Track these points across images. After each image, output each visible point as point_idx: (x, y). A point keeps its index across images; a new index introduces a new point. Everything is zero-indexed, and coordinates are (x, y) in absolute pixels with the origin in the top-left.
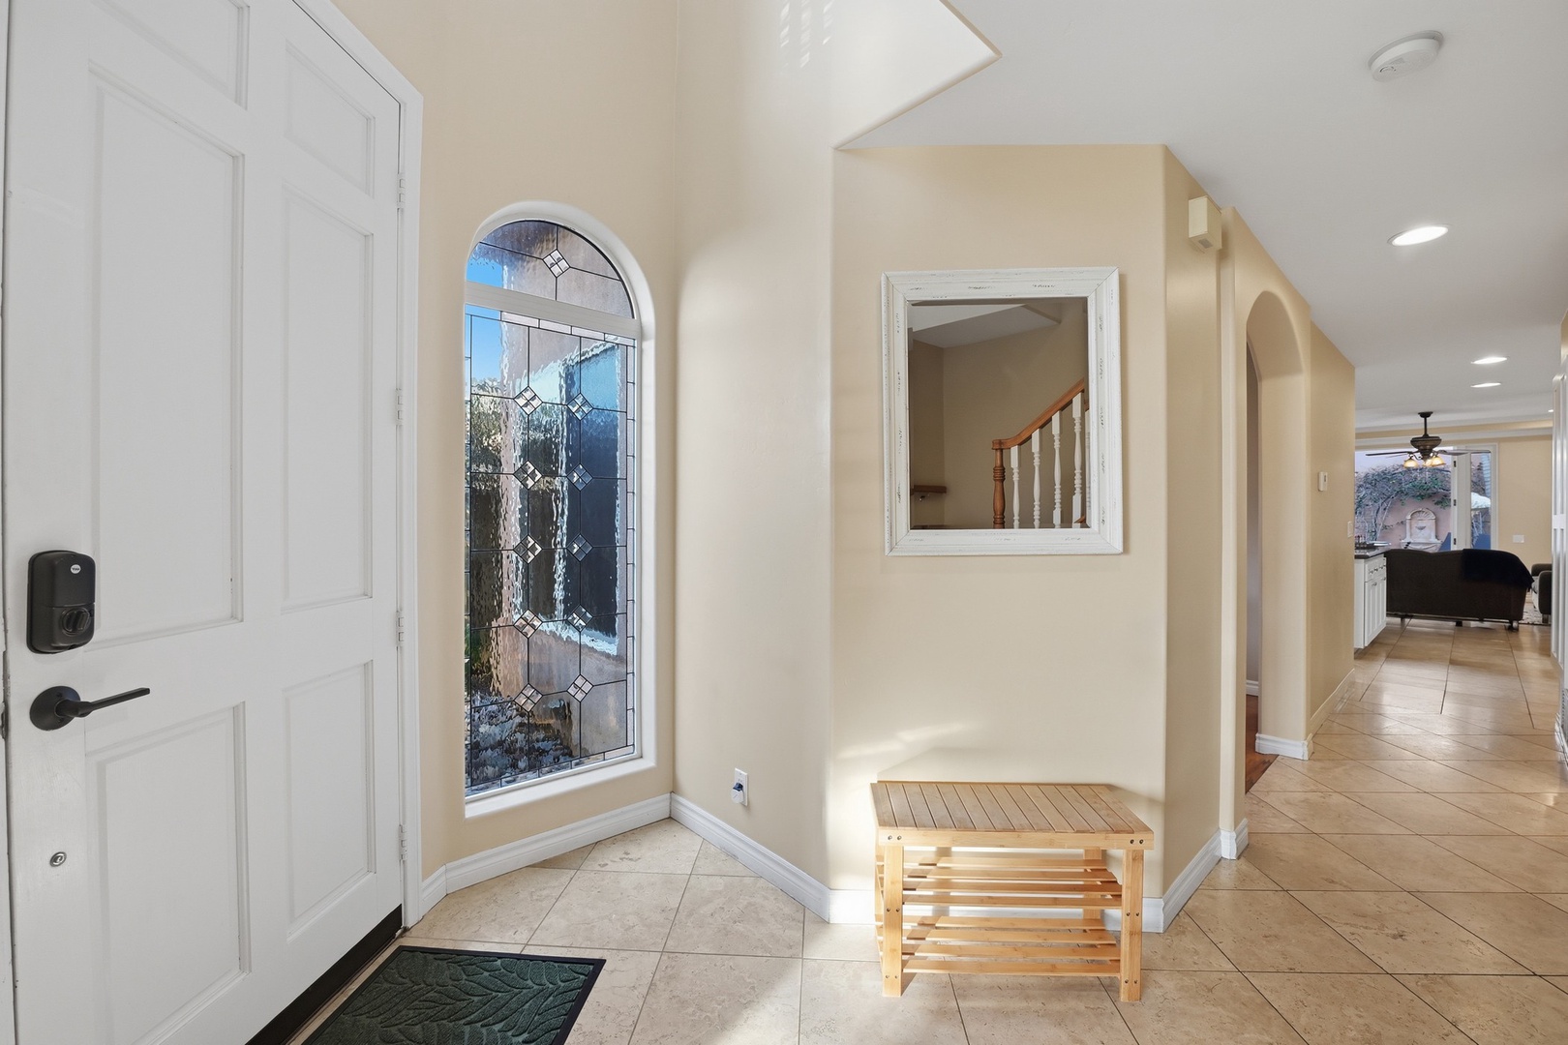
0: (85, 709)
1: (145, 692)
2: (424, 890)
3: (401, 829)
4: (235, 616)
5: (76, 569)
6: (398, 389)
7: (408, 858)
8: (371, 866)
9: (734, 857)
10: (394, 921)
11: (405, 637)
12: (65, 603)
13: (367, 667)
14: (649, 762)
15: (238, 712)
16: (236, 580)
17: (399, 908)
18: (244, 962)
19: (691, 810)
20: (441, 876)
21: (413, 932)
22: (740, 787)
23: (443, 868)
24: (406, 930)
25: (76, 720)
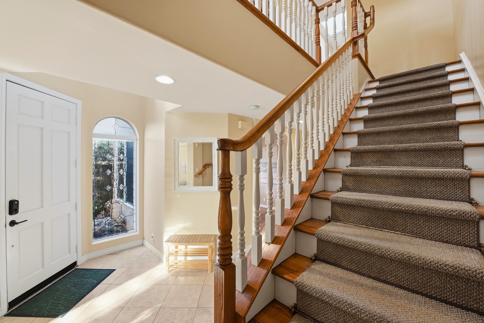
0: (17, 223)
1: (27, 220)
2: (82, 258)
3: (77, 246)
4: (42, 207)
5: (16, 202)
6: (76, 160)
7: (78, 251)
8: (70, 252)
9: (152, 252)
10: (75, 264)
11: (78, 208)
12: (15, 207)
13: (69, 214)
14: (138, 233)
15: (42, 223)
16: (42, 201)
17: (76, 261)
18: (43, 266)
19: (146, 243)
20: (86, 256)
21: (79, 266)
22: (152, 237)
23: (87, 255)
24: (78, 266)
25: (16, 225)
